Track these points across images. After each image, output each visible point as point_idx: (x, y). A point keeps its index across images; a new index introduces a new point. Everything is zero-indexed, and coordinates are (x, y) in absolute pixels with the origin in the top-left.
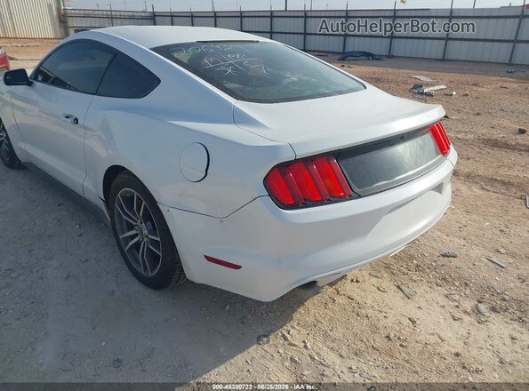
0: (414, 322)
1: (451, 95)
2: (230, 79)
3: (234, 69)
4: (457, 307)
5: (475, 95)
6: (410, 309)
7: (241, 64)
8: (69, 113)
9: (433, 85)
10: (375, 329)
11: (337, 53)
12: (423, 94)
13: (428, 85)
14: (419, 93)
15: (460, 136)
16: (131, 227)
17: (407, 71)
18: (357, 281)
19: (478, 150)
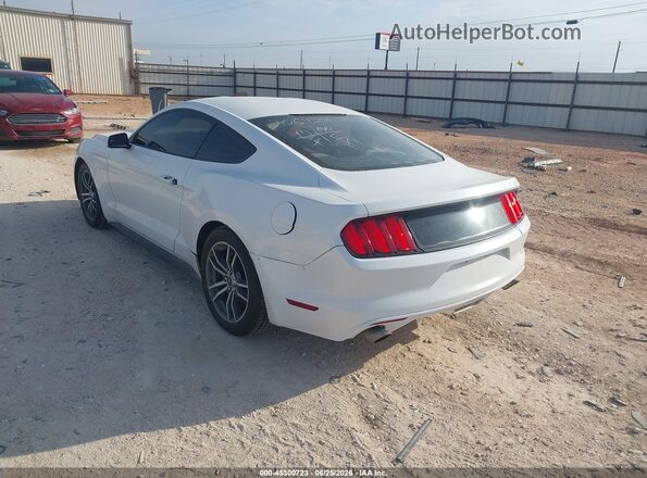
0: (477, 377)
1: (566, 170)
2: (317, 149)
3: (322, 141)
4: (523, 368)
5: (594, 170)
6: (477, 367)
7: (328, 135)
8: (167, 174)
9: (547, 158)
10: (440, 380)
11: (443, 119)
12: (533, 168)
13: (541, 158)
14: (529, 167)
15: (564, 214)
16: (220, 278)
17: (522, 142)
18: (429, 342)
19: (581, 229)
